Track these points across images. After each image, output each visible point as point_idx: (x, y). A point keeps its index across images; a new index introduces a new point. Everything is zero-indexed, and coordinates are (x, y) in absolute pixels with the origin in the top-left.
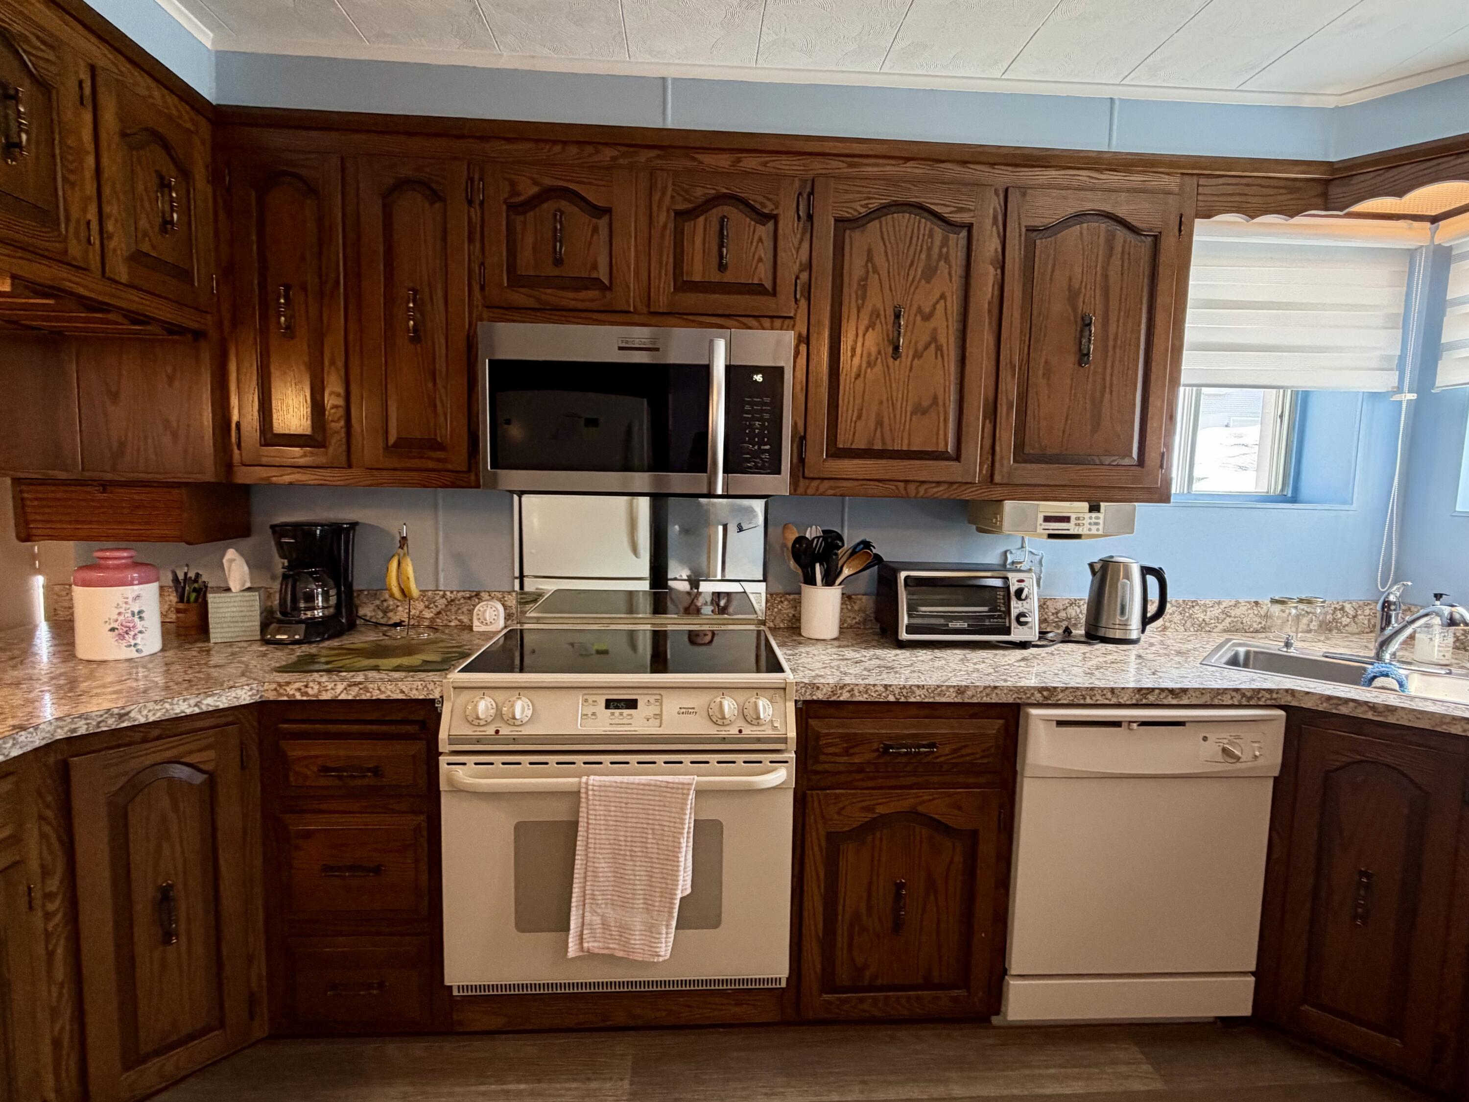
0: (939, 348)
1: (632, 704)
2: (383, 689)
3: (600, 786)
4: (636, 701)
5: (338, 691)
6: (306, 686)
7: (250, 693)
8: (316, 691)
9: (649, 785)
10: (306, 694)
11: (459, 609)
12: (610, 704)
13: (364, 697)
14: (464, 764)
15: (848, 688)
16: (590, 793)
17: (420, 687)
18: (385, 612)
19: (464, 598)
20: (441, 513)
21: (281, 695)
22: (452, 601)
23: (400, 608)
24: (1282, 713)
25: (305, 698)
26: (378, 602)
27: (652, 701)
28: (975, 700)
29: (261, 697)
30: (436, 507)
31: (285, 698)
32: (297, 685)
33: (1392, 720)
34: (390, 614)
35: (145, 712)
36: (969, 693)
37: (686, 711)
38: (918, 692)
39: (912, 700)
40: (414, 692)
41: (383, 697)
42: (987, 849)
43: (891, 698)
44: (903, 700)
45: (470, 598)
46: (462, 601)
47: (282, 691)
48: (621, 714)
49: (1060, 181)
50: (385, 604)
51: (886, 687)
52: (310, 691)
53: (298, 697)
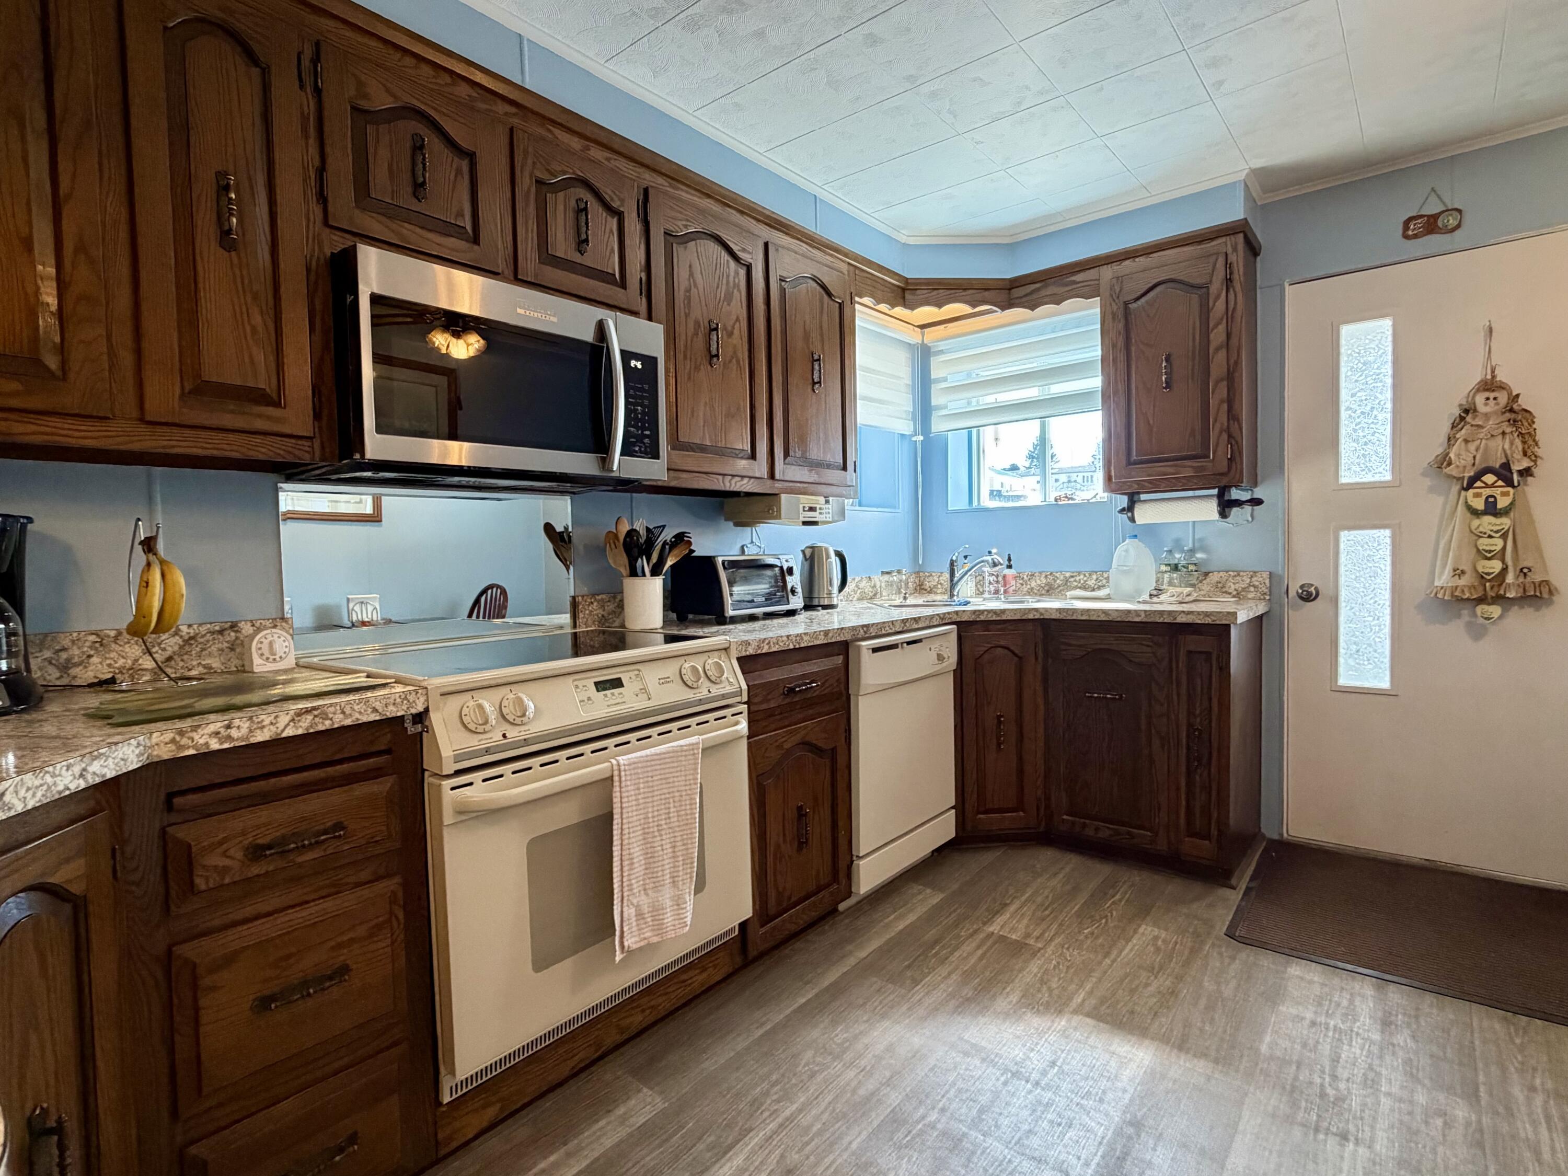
0: (738, 362)
1: (617, 683)
2: (348, 711)
3: (629, 765)
4: (619, 679)
5: (281, 725)
6: (228, 727)
7: (137, 751)
8: (244, 731)
9: (668, 753)
10: (229, 738)
11: (203, 650)
12: (601, 686)
13: (321, 728)
14: (471, 784)
15: (767, 641)
16: (623, 773)
17: (398, 700)
18: (65, 668)
19: (213, 633)
20: (159, 508)
21: (181, 747)
22: (191, 638)
23: (95, 660)
24: (955, 626)
25: (226, 746)
26: (47, 654)
27: (634, 677)
28: (833, 640)
29: (148, 758)
30: (150, 500)
31: (192, 752)
32: (212, 728)
33: (1004, 617)
34: (74, 671)
35: (22, 793)
36: (830, 635)
37: (665, 681)
38: (805, 638)
39: (802, 645)
40: (391, 708)
41: (348, 722)
42: (841, 760)
43: (791, 647)
44: (797, 646)
45: (221, 632)
46: (208, 637)
47: (184, 741)
48: (613, 694)
49: (793, 247)
50: (64, 655)
51: (788, 637)
52: (234, 733)
53: (215, 745)
